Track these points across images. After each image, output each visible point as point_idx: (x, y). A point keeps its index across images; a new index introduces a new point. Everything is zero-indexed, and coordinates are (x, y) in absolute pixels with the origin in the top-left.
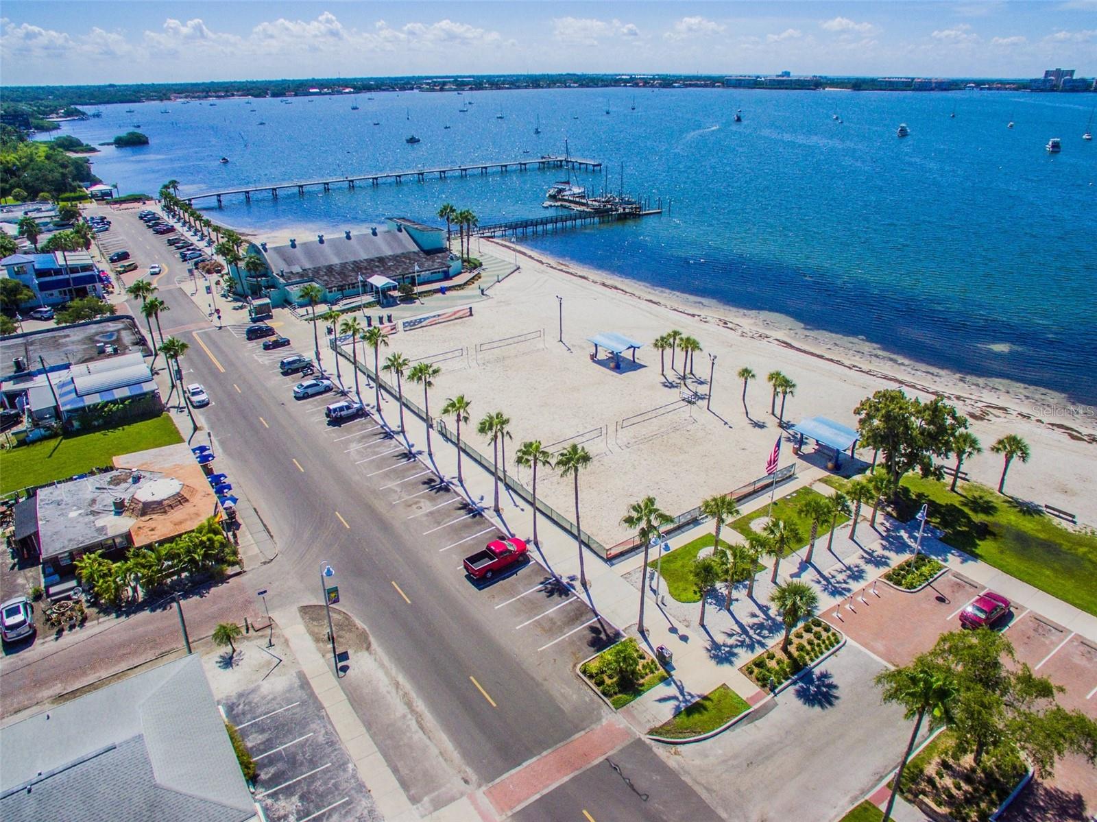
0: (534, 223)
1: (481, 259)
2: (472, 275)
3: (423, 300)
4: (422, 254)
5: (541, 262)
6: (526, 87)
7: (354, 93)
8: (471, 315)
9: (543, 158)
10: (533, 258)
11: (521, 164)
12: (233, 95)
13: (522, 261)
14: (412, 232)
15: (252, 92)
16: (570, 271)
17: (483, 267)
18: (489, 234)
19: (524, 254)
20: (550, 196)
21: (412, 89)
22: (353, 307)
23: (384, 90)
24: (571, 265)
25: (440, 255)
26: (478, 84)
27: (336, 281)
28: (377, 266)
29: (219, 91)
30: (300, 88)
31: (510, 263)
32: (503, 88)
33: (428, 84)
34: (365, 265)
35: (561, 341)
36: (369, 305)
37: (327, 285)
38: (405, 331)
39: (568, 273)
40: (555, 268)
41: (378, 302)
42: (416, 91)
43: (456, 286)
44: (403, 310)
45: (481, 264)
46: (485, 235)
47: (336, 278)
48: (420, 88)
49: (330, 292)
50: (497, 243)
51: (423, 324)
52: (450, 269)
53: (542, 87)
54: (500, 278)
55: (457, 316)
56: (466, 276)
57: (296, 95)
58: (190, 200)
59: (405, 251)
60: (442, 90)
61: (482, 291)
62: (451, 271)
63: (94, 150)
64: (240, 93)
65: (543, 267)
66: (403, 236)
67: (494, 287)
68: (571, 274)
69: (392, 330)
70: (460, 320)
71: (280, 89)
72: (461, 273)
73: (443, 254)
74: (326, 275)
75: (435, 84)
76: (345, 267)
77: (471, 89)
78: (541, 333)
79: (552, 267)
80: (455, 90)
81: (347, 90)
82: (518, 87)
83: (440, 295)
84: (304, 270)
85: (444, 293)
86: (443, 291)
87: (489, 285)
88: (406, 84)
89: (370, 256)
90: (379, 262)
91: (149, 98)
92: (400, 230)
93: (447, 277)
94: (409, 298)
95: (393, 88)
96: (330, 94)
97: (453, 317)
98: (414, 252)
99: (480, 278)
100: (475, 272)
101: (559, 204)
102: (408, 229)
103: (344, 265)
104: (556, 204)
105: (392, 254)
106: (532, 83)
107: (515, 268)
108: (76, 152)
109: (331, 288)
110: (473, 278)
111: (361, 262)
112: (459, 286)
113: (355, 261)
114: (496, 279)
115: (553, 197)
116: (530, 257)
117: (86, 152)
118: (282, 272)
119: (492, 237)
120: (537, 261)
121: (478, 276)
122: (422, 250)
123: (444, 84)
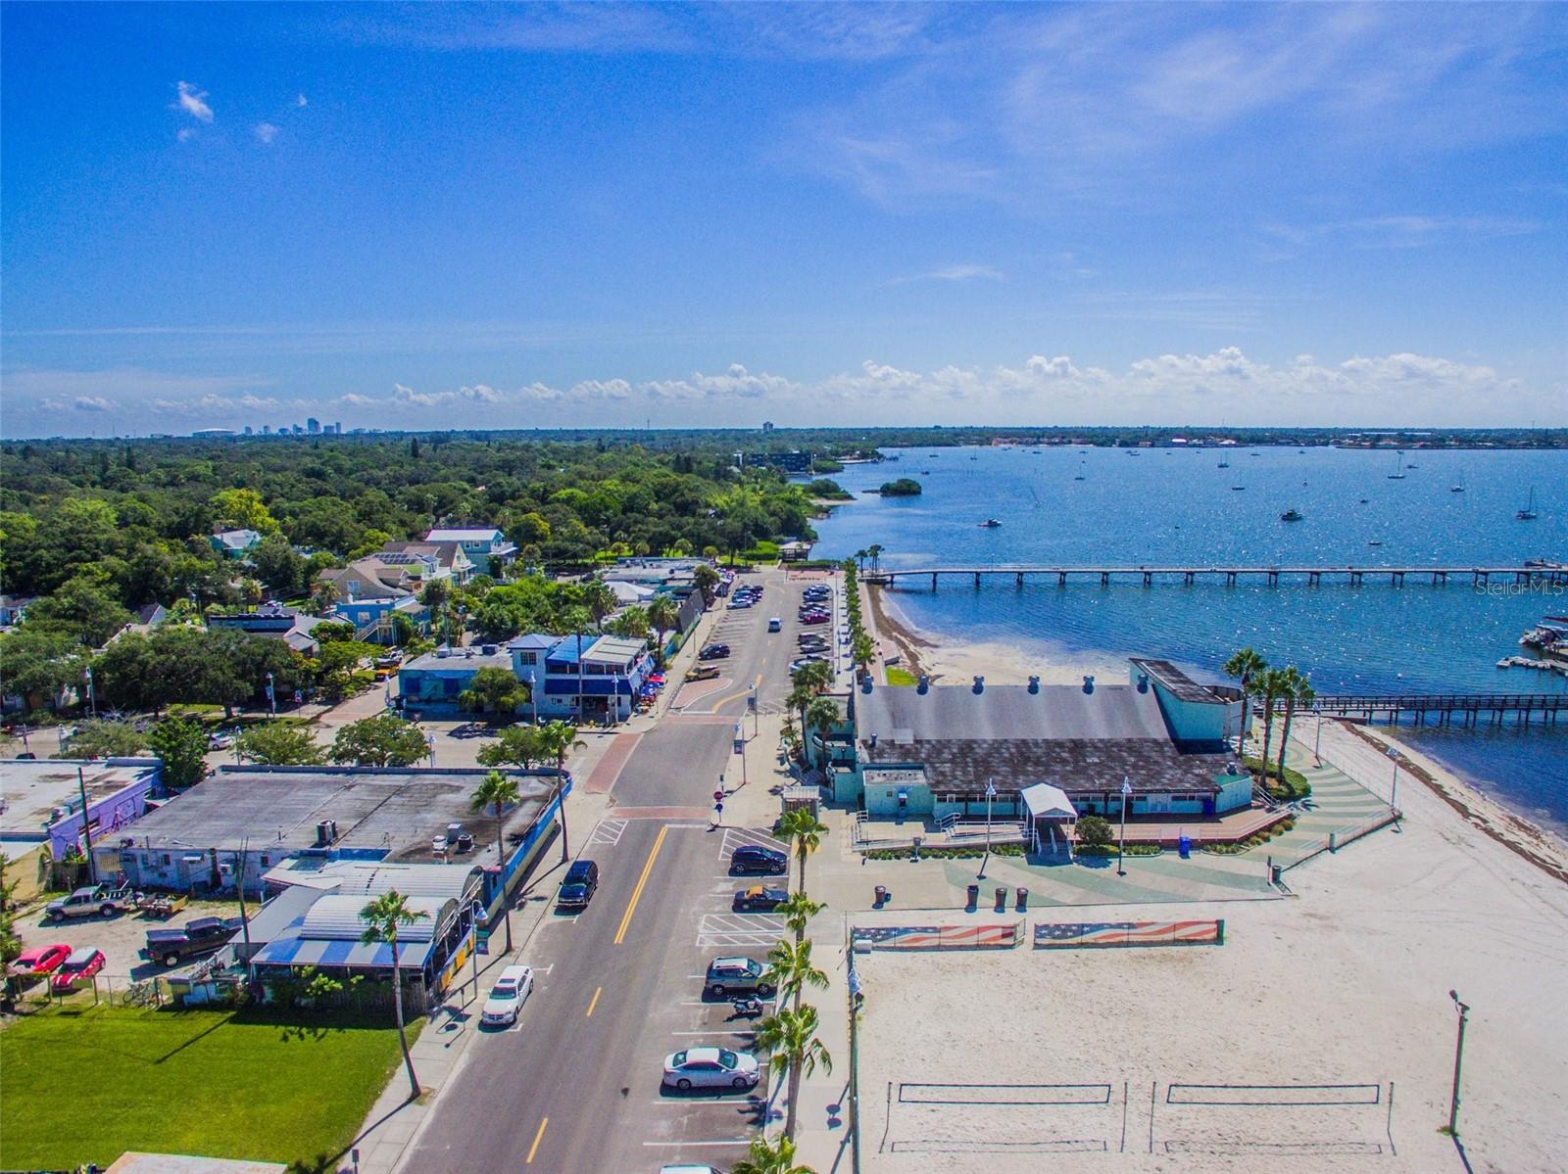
0: (1472, 705)
1: (1313, 779)
2: (1273, 817)
3: (1128, 862)
4: (1169, 751)
5: (1463, 810)
6: (1524, 446)
7: (1235, 446)
8: (1219, 940)
9: (1528, 564)
10: (1444, 795)
11: (1477, 572)
12: (1070, 442)
13: (1413, 798)
14: (1168, 699)
15: (1095, 439)
16: (1542, 852)
17: (1313, 799)
18: (1359, 715)
19: (1425, 778)
20: (1527, 643)
21: (1326, 444)
22: (968, 847)
23: (1282, 444)
24: (1548, 837)
25: (1208, 757)
26: (1437, 440)
27: (959, 781)
28: (1064, 761)
29: (1053, 437)
30: (1160, 438)
31: (1381, 801)
32: (1480, 448)
33: (1352, 438)
34: (1039, 751)
35: (1451, 1130)
36: (1005, 849)
37: (938, 783)
38: (1037, 946)
39: (1530, 857)
40: (1497, 837)
41: (1027, 847)
42: (1331, 447)
43: (1220, 842)
44: (1069, 880)
45: (1307, 792)
46: (1349, 715)
47: (965, 773)
48: (1339, 443)
49: (939, 800)
50: (1368, 739)
51: (1087, 938)
52: (1220, 796)
53: (1557, 448)
54: (1338, 839)
55: (1180, 934)
56: (1257, 818)
57: (1152, 446)
58: (892, 576)
59: (1135, 736)
60: (1373, 447)
61: (1276, 873)
62: (1222, 802)
63: (849, 497)
64: (1079, 440)
65: (1465, 828)
66: (1146, 702)
67: (1314, 864)
68: (1542, 865)
69: (1004, 936)
70: (1186, 949)
71: (1132, 439)
72: (1247, 807)
73: (1218, 757)
74: (952, 761)
75: (1365, 438)
76: (997, 750)
77: (1424, 447)
78: (1382, 1095)
79: (1489, 832)
80: (1394, 448)
81: (1226, 442)
82: (1510, 447)
83: (1172, 857)
84: (917, 741)
85: (1184, 854)
86: (1183, 847)
87: (1302, 854)
88: (1320, 437)
89: (1061, 736)
90: (1071, 751)
91: (968, 442)
92: (1142, 689)
93: (1209, 812)
94: (1095, 851)
95: (1296, 442)
96: (1200, 446)
97: (1169, 936)
98: (1155, 742)
99: (1289, 828)
100: (1284, 810)
101: (1548, 663)
102: (1159, 689)
103: (997, 746)
104: (1540, 664)
105: (1106, 737)
106: (1538, 440)
107: (1388, 816)
108: (828, 498)
109: (944, 793)
110: (1269, 828)
111: (1036, 744)
112: (1228, 842)
113: (1024, 742)
114: (1325, 838)
115: (1534, 647)
116: (1438, 789)
117: (841, 499)
118: (874, 738)
119: (1362, 722)
120: (1454, 804)
121: (1287, 823)
122: (1174, 740)
123: (1379, 438)
